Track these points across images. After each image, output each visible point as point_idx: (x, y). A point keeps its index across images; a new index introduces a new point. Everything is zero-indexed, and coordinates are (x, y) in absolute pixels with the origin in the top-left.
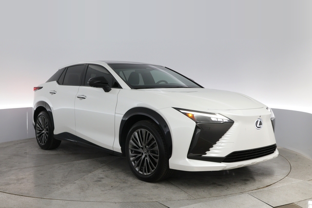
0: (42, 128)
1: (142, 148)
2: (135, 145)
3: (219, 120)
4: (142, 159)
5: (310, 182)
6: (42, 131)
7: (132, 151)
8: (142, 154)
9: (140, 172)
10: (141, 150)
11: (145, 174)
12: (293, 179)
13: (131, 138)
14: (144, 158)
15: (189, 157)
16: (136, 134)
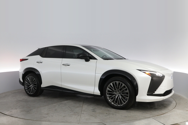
0: (30, 84)
1: (116, 92)
2: (111, 90)
3: (159, 75)
4: (116, 97)
5: (187, 112)
6: (30, 85)
7: (108, 93)
8: (116, 95)
9: (115, 105)
10: (115, 93)
11: (119, 105)
12: (178, 110)
13: (108, 87)
14: (118, 97)
15: (148, 95)
16: (111, 84)
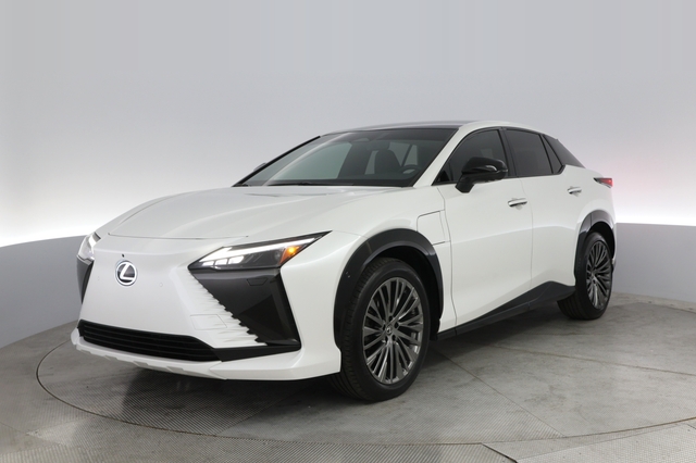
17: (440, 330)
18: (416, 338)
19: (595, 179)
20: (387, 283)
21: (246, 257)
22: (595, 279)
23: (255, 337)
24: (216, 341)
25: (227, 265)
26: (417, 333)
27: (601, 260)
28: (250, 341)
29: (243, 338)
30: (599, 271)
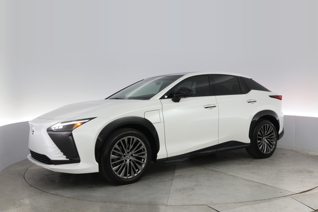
17: (158, 158)
18: (144, 161)
19: (270, 96)
20: (126, 138)
21: (64, 126)
22: (266, 140)
23: (65, 156)
24: (53, 157)
25: (58, 129)
26: (144, 159)
27: (268, 133)
28: (64, 158)
29: (61, 157)
30: (268, 137)
